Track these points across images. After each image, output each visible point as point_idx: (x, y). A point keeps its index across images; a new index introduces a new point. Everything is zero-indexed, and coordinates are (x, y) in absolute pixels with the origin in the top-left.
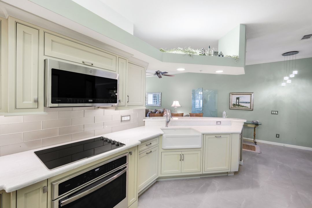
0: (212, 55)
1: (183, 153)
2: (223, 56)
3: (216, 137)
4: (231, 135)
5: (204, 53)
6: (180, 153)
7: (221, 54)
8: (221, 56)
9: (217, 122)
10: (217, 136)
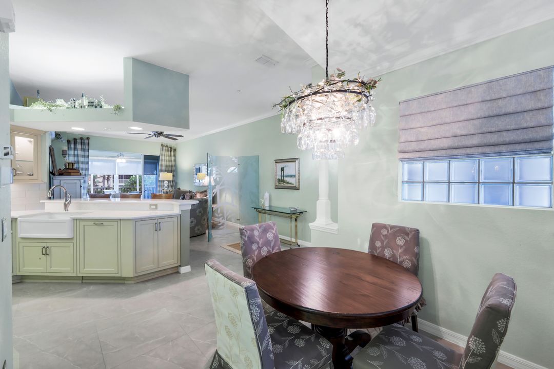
0: (86, 107)
1: (48, 245)
2: (101, 107)
3: (94, 223)
4: (119, 222)
5: (73, 105)
6: (44, 245)
7: (98, 105)
8: (98, 107)
9: (151, 205)
10: (97, 223)
